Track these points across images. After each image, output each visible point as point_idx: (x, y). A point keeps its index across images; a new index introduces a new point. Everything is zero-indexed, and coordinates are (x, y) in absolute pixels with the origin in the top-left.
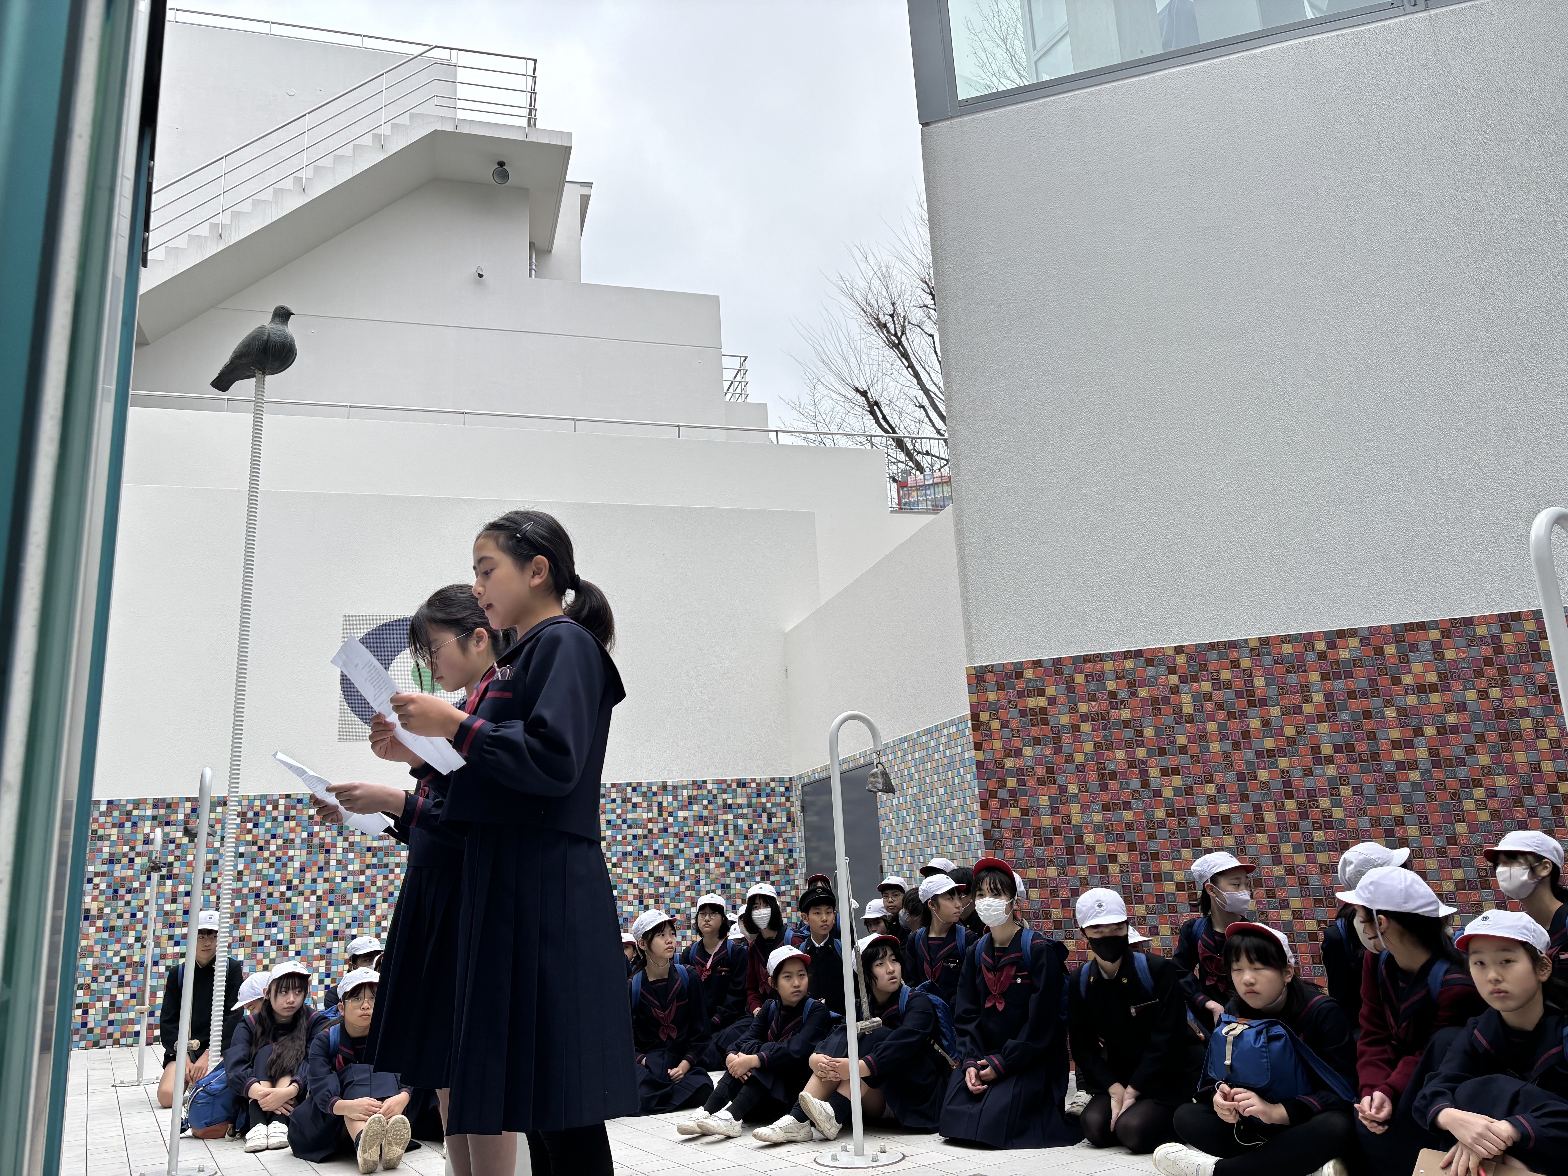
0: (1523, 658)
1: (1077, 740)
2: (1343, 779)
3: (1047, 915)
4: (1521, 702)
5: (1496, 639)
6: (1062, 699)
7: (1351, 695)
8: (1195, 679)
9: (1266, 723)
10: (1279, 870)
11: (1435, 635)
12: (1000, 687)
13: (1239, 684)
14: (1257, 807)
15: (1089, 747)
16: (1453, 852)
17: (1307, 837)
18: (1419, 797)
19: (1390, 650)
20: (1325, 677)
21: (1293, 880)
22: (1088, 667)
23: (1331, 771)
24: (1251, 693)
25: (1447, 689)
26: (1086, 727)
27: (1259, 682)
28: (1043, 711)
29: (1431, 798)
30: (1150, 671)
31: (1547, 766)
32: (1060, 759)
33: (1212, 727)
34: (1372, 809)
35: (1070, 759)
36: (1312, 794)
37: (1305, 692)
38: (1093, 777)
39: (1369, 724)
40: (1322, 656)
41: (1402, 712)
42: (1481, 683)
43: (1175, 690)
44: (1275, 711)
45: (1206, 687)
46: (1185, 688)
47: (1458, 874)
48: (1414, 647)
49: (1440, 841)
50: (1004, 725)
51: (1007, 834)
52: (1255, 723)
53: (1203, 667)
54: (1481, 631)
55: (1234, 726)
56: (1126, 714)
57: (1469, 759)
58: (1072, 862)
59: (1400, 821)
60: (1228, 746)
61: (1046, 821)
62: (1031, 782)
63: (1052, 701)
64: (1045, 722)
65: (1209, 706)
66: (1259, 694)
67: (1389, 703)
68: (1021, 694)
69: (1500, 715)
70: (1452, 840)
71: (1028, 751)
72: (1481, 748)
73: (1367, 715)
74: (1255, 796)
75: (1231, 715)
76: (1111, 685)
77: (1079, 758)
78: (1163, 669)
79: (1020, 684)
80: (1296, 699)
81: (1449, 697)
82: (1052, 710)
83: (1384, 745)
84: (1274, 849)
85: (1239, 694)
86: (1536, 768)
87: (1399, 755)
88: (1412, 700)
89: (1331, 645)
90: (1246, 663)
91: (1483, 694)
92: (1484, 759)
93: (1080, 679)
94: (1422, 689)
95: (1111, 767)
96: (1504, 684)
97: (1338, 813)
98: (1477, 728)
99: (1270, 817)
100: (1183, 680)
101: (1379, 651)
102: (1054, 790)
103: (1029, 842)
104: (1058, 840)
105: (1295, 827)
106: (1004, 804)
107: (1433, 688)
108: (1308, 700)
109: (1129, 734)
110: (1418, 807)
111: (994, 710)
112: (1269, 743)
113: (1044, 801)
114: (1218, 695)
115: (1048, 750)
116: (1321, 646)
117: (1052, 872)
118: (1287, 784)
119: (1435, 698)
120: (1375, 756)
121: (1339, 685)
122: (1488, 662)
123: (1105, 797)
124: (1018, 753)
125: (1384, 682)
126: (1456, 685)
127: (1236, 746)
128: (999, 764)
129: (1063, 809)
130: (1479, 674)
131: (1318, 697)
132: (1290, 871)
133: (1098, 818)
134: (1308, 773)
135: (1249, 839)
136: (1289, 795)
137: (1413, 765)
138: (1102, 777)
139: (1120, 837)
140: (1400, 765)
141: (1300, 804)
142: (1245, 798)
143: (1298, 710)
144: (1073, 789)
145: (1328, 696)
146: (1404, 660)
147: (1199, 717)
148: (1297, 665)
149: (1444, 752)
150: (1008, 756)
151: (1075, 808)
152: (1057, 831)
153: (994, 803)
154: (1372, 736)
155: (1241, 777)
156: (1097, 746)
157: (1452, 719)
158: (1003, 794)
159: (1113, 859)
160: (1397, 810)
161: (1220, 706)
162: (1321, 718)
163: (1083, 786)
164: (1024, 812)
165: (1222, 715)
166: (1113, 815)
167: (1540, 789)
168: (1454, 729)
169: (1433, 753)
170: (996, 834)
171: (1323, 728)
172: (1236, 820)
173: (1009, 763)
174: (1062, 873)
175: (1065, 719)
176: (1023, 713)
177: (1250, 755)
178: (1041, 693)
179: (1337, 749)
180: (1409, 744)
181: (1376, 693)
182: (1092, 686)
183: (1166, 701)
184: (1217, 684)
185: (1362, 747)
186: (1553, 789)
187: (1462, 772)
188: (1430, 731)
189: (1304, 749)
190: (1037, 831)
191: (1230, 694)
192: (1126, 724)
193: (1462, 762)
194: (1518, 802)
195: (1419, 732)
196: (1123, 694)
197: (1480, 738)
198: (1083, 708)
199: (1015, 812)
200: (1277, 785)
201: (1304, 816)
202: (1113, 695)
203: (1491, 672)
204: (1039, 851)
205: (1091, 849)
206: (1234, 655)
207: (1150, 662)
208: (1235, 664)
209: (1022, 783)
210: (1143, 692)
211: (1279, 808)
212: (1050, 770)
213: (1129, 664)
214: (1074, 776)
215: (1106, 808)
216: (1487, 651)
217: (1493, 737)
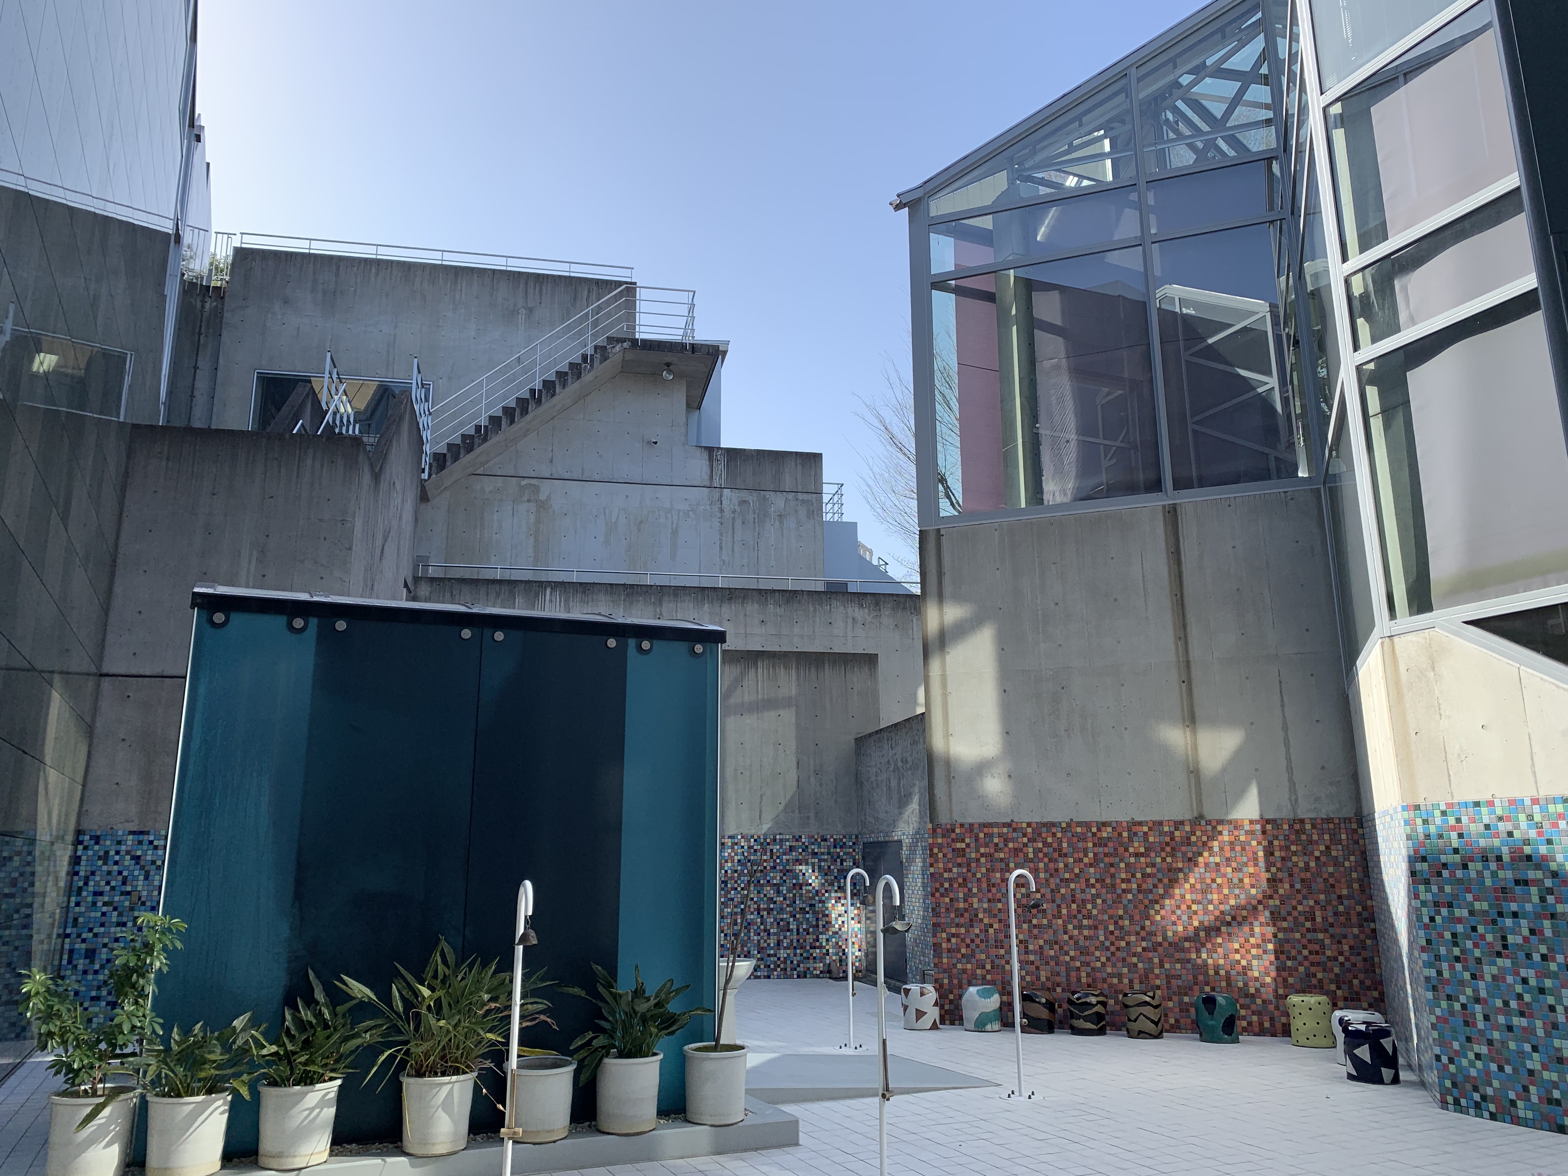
0: (1182, 844)
1: (978, 866)
2: (1098, 896)
3: (959, 951)
4: (1180, 865)
5: (1172, 833)
6: (973, 845)
7: (1106, 855)
8: (1035, 841)
9: (1066, 866)
10: (1066, 937)
11: (1145, 829)
12: (943, 836)
13: (1055, 845)
14: (1059, 906)
15: (984, 870)
16: (1143, 934)
17: (1080, 921)
18: (1131, 906)
19: (1125, 834)
20: (1095, 845)
21: (1072, 942)
22: (986, 830)
23: (1093, 891)
24: (1060, 850)
25: (1148, 856)
26: (983, 860)
27: (1065, 845)
28: (963, 850)
29: (1135, 907)
30: (1015, 835)
31: (1188, 897)
32: (970, 875)
33: (1041, 865)
34: (1110, 912)
35: (974, 875)
36: (1083, 901)
37: (1085, 851)
38: (984, 885)
39: (1112, 870)
40: (1094, 834)
41: (1127, 865)
42: (1163, 854)
43: (1025, 845)
44: (1071, 860)
45: (1040, 845)
46: (1030, 844)
47: (1144, 944)
48: (1135, 834)
49: (1138, 928)
50: (945, 856)
51: (943, 910)
52: (1061, 865)
53: (1040, 834)
54: (1166, 829)
55: (1051, 865)
56: (1002, 855)
57: (1154, 890)
58: (972, 926)
59: (1121, 917)
60: (1048, 875)
61: (962, 905)
62: (956, 885)
63: (968, 845)
64: (964, 856)
65: (1041, 855)
66: (1064, 851)
67: (1121, 860)
68: (953, 840)
69: (1170, 870)
70: (1143, 928)
71: (955, 870)
72: (1160, 885)
73: (1112, 865)
74: (1058, 901)
75: (1050, 860)
76: (996, 840)
77: (979, 875)
78: (1020, 835)
79: (953, 836)
80: (1081, 855)
81: (1148, 860)
82: (968, 850)
83: (1118, 881)
84: (1065, 927)
85: (1055, 850)
86: (1183, 896)
87: (1124, 886)
88: (1132, 860)
89: (1099, 830)
90: (1059, 835)
91: (1164, 860)
92: (1161, 891)
93: (982, 835)
94: (1137, 855)
95: (993, 881)
96: (1173, 856)
97: (1095, 912)
98: (1160, 876)
99: (1064, 911)
100: (1029, 840)
101: (1120, 835)
102: (966, 890)
103: (953, 915)
104: (966, 915)
105: (1075, 917)
106: (942, 895)
107: (1142, 855)
108: (1086, 856)
109: (1003, 865)
110: (1130, 912)
111: (940, 847)
112: (1067, 876)
113: (961, 895)
114: (1045, 850)
115: (965, 870)
116: (1094, 830)
117: (963, 930)
118: (1073, 896)
119: (1142, 860)
120: (1113, 886)
121: (1101, 849)
122: (1167, 844)
123: (990, 895)
124: (950, 870)
125: (1121, 850)
126: (1153, 855)
127: (1051, 875)
128: (941, 875)
129: (969, 900)
130: (1163, 850)
131: (1091, 855)
132: (1071, 938)
133: (985, 905)
134: (1083, 891)
135: (1054, 921)
136: (1074, 902)
137: (1129, 891)
138: (989, 885)
139: (995, 916)
140: (1124, 891)
141: (1078, 906)
142: (1053, 901)
143: (1081, 860)
144: (975, 890)
145: (1095, 855)
146: (1130, 840)
147: (1036, 860)
148: (1083, 838)
149: (1144, 886)
150: (945, 871)
151: (975, 900)
152: (966, 910)
153: (937, 895)
154: (1113, 876)
155: (1052, 891)
156: (988, 870)
157: (1149, 870)
158: (942, 890)
159: (991, 926)
160: (1121, 912)
161: (1046, 855)
162: (1091, 865)
163: (980, 890)
164: (951, 900)
165: (1046, 860)
166: (992, 904)
167: (1184, 907)
168: (1149, 875)
169: (1139, 886)
170: (938, 910)
171: (1092, 870)
172: (1049, 912)
173: (946, 875)
174: (967, 931)
175: (973, 855)
176: (954, 850)
177: (1058, 881)
178: (963, 841)
179: (1097, 881)
180: (1128, 881)
181: (1116, 855)
182: (987, 839)
183: (1021, 850)
184: (1045, 844)
185: (1108, 881)
186: (1189, 907)
187: (1151, 896)
188: (1139, 875)
189: (1083, 880)
190: (957, 909)
191: (1051, 850)
192: (1002, 860)
193: (1151, 891)
194: (1173, 912)
195: (1133, 876)
196: (1001, 845)
197: (1160, 881)
198: (982, 850)
199: (947, 900)
200: (1069, 897)
201: (1079, 912)
202: (996, 845)
203: (1168, 849)
204: (957, 920)
205: (981, 920)
206: (1054, 830)
207: (1015, 830)
208: (1054, 835)
209: (951, 885)
210: (1011, 845)
211: (1068, 907)
212: (964, 880)
213: (1005, 830)
214: (976, 885)
215: (989, 901)
216: (1168, 839)
217: (1166, 881)
